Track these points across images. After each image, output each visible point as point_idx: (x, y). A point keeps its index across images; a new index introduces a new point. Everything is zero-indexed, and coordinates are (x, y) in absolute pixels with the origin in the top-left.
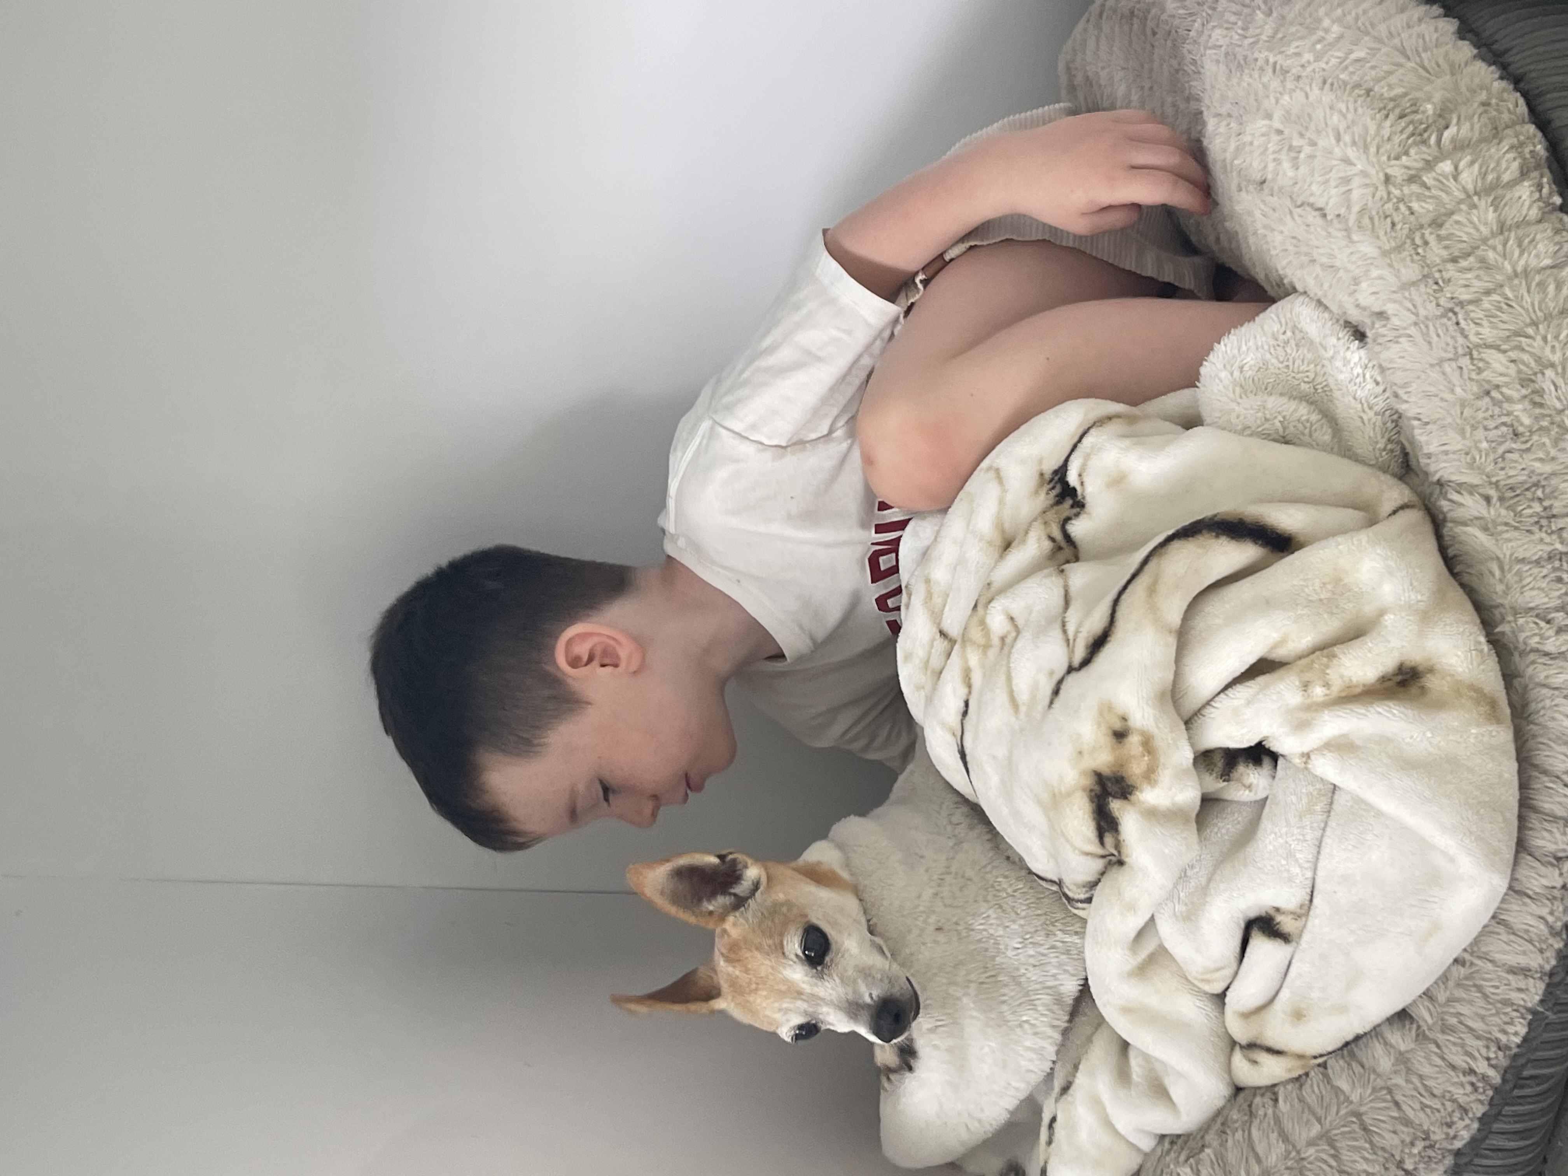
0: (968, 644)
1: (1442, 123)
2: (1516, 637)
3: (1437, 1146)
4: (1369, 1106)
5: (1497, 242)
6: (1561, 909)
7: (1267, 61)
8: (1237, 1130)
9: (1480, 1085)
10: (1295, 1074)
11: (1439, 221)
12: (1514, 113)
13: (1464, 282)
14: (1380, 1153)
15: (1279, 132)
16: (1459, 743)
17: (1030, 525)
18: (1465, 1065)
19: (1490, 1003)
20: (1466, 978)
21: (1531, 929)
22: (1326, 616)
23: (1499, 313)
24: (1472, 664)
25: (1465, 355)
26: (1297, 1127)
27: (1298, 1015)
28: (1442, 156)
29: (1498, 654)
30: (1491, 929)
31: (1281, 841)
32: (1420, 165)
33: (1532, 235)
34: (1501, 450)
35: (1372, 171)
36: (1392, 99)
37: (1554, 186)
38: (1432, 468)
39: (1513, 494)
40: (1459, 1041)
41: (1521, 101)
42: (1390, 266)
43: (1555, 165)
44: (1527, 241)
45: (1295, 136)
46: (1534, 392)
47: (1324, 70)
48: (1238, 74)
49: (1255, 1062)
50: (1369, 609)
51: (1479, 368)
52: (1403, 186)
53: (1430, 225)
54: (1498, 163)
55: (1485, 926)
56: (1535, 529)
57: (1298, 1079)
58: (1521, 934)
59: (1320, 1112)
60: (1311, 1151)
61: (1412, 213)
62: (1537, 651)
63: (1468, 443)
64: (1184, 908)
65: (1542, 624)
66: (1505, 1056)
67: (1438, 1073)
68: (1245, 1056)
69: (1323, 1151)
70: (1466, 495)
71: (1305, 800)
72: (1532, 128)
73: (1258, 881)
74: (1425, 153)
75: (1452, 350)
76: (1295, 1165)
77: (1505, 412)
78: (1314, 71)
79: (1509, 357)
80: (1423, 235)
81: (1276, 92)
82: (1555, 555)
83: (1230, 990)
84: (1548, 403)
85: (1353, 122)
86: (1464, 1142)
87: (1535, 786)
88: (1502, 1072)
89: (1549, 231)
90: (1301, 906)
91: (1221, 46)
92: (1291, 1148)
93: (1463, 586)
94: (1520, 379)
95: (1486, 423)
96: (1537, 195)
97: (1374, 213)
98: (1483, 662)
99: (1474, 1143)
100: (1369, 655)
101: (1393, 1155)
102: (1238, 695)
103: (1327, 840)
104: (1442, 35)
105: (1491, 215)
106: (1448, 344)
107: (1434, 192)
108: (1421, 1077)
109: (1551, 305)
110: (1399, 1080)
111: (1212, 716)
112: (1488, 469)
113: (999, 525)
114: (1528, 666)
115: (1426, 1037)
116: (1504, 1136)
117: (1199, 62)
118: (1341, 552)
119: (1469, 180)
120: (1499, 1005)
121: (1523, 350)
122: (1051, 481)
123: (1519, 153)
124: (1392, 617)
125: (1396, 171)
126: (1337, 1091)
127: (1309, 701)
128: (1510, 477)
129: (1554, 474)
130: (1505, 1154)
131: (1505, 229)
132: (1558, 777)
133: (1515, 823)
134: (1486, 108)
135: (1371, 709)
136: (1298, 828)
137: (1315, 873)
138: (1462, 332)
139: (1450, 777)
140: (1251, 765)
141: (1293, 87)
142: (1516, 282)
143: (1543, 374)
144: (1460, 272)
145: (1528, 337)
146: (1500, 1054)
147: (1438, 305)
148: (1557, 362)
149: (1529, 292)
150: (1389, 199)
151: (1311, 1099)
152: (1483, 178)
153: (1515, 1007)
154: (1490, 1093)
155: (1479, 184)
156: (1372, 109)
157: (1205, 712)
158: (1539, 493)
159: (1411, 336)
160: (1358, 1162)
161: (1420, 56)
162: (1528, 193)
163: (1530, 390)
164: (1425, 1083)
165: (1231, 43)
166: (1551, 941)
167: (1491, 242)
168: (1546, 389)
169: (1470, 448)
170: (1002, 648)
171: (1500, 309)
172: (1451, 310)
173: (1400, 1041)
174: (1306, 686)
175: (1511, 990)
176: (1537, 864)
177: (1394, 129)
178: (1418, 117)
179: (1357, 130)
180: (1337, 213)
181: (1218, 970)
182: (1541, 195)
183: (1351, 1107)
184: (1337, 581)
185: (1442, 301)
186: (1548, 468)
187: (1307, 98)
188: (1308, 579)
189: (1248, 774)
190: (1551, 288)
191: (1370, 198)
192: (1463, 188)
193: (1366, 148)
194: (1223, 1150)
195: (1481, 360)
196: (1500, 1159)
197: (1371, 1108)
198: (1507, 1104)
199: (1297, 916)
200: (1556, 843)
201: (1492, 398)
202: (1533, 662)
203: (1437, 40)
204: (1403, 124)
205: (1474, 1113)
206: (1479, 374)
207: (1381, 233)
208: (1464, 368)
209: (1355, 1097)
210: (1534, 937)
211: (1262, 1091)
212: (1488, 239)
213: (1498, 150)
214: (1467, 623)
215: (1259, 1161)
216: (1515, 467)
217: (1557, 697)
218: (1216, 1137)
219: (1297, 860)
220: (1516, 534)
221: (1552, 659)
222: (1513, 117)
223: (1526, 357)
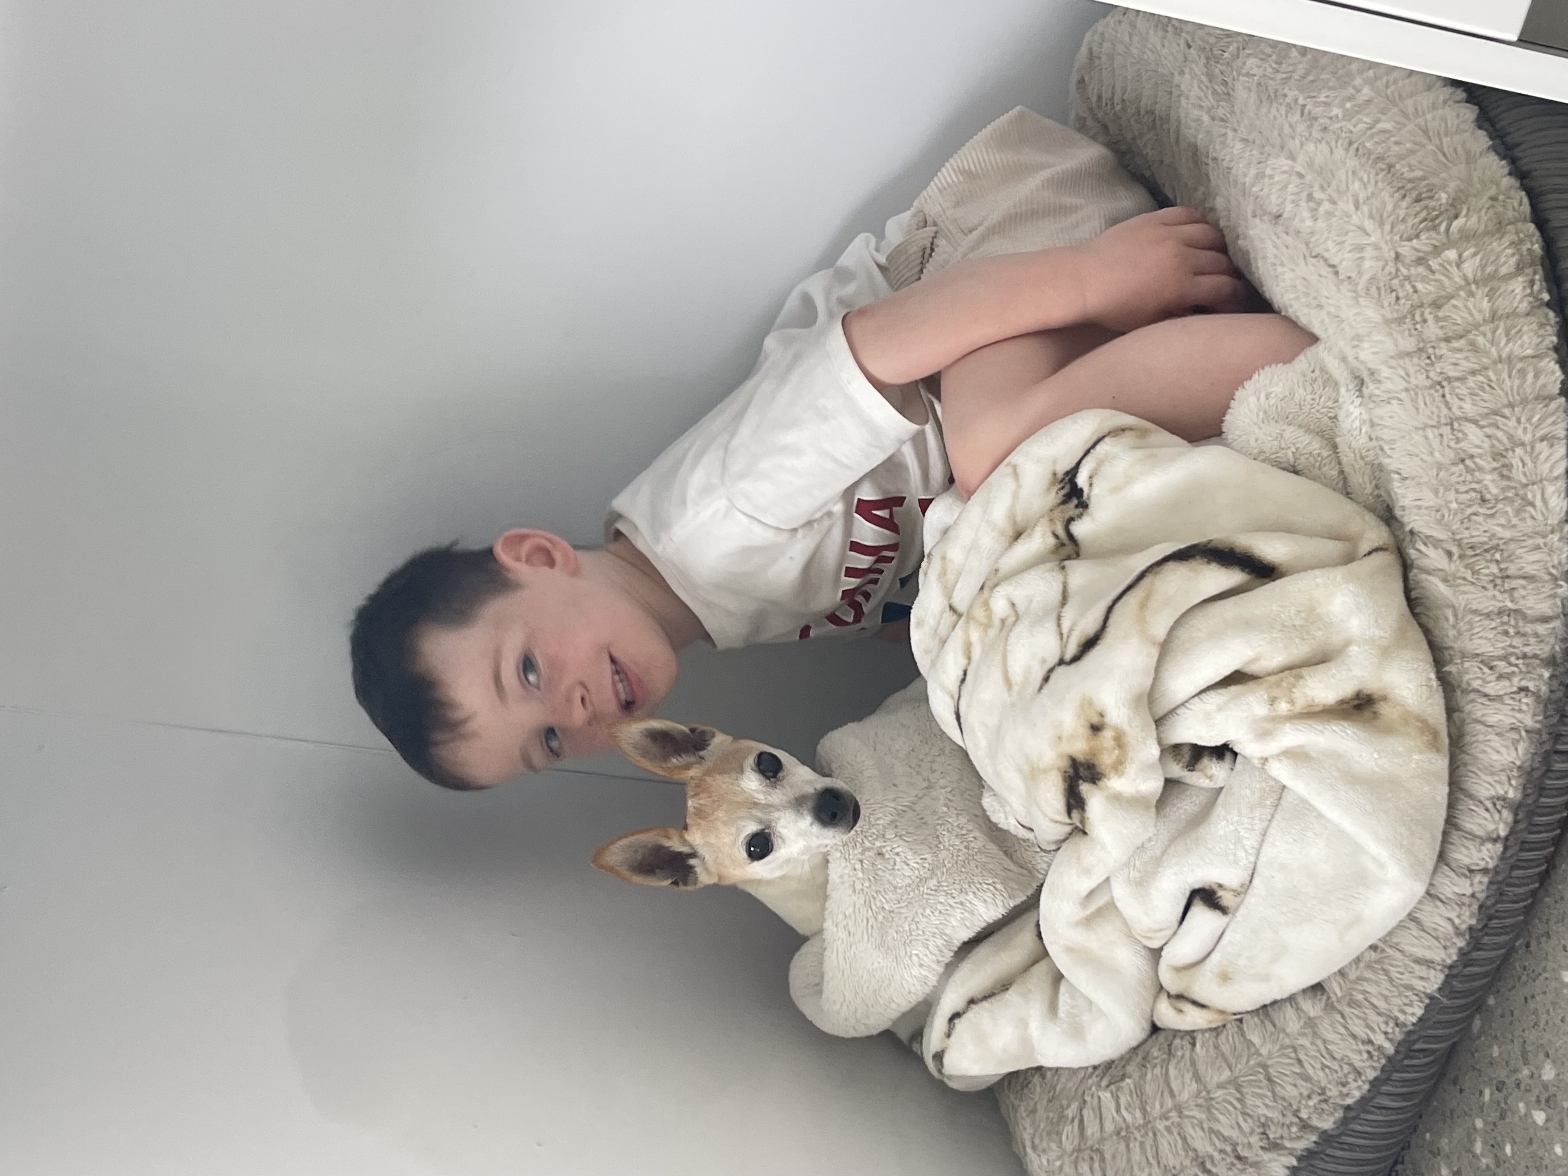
0: (971, 622)
1: (1453, 211)
2: (1461, 677)
3: (1331, 1101)
4: (1275, 1060)
5: (1486, 328)
6: (1468, 914)
7: (1296, 100)
8: (1155, 1066)
9: (1376, 1053)
10: (1214, 1025)
11: (1438, 302)
12: (1518, 211)
13: (1454, 361)
14: (1279, 1101)
15: (1301, 176)
16: (1401, 766)
17: (1038, 521)
18: (1365, 1036)
19: (1394, 986)
20: (1376, 962)
21: (1439, 928)
22: (1297, 641)
23: (1481, 393)
24: (1421, 697)
25: (1446, 424)
26: (1209, 1070)
27: (1225, 977)
28: (1450, 244)
29: (1444, 691)
30: (1404, 924)
31: (1232, 828)
32: (1428, 249)
33: (1519, 327)
34: (1469, 511)
35: (1385, 248)
36: (1410, 181)
37: (1544, 283)
38: (1406, 520)
39: (1473, 553)
40: (1362, 1015)
41: (1526, 200)
42: (1390, 334)
43: (1547, 262)
44: (1513, 332)
45: (1316, 187)
46: (1504, 466)
47: (1351, 132)
48: (1268, 105)
49: (1180, 1011)
50: (1336, 639)
51: (1458, 438)
52: (1410, 266)
53: (1430, 305)
54: (1498, 257)
55: (1401, 921)
56: (1490, 586)
57: (1216, 1029)
58: (1429, 931)
59: (1232, 1060)
60: (1220, 1093)
61: (1416, 292)
62: (1478, 691)
63: (1440, 501)
64: (1138, 875)
65: (1486, 670)
66: (1400, 1032)
67: (1341, 1040)
68: (1171, 1004)
69: (1231, 1094)
70: (1431, 548)
71: (1257, 795)
72: (1532, 227)
73: (1207, 860)
74: (1434, 239)
75: (1437, 420)
76: (1204, 1104)
77: (1475, 480)
78: (1341, 128)
79: (1485, 433)
80: (1422, 314)
81: (1301, 136)
82: (1505, 611)
83: (1167, 945)
84: (1516, 477)
85: (1373, 194)
86: (1355, 1100)
87: (1460, 807)
88: (1396, 1045)
89: (1534, 325)
90: (1242, 886)
91: (1254, 75)
92: (1202, 1088)
93: (1421, 625)
94: (1492, 452)
95: (1458, 486)
96: (1528, 291)
97: (1382, 285)
98: (1431, 697)
99: (1363, 1101)
100: (1332, 680)
101: (1291, 1105)
102: (1211, 700)
103: (1271, 831)
104: (1463, 122)
105: (1485, 305)
106: (1433, 413)
107: (1438, 276)
108: (1325, 1041)
109: (1529, 391)
110: (1304, 1041)
111: (1186, 716)
112: (1454, 527)
113: (1012, 517)
114: (1468, 703)
115: (1333, 1008)
116: (1392, 1097)
117: (1230, 84)
118: (1317, 585)
119: (1470, 270)
120: (1402, 989)
121: (1498, 428)
122: (1062, 481)
123: (1518, 250)
124: (1356, 649)
125: (1405, 250)
126: (1250, 1044)
127: (1274, 714)
128: (1473, 537)
129: (1512, 540)
130: (1389, 1112)
131: (1496, 318)
132: (1481, 802)
133: (1440, 838)
134: (1494, 203)
135: (1327, 727)
136: (1248, 818)
137: (1257, 858)
138: (1447, 404)
139: (1389, 795)
140: (1214, 760)
141: (1319, 137)
142: (1500, 366)
143: (1514, 451)
144: (1450, 351)
145: (1504, 417)
146: (1397, 1029)
147: (1428, 377)
148: (1527, 442)
149: (1510, 377)
150: (1397, 276)
151: (1225, 1048)
152: (1483, 270)
153: (1415, 992)
154: (1383, 1061)
155: (1479, 274)
156: (1392, 187)
157: (1179, 711)
158: (1498, 556)
159: (1401, 400)
160: (1259, 1107)
161: (1440, 139)
162: (1521, 288)
163: (1500, 464)
164: (1329, 1047)
165: (1265, 76)
166: (1455, 940)
167: (1482, 329)
168: (1515, 466)
169: (1441, 506)
170: (1001, 630)
171: (1482, 389)
172: (1439, 383)
173: (1311, 1007)
174: (1273, 701)
175: (1414, 977)
176: (1452, 874)
177: (1409, 211)
178: (1432, 203)
179: (1376, 203)
180: (1348, 274)
181: (1161, 930)
182: (1532, 291)
183: (1260, 1059)
184: (1311, 610)
185: (1432, 374)
186: (1508, 534)
187: (1332, 153)
188: (1286, 606)
189: (1211, 768)
190: (1530, 377)
191: (1380, 271)
192: (1464, 275)
193: (1381, 224)
194: (1142, 1082)
195: (1460, 431)
196: (1382, 1115)
197: (1277, 1062)
198: (1397, 1071)
199: (1237, 893)
200: (1471, 858)
201: (1466, 467)
202: (1472, 701)
203: (1458, 125)
204: (1418, 209)
205: (1366, 1077)
206: (1457, 443)
207: (1386, 304)
208: (1445, 437)
209: (1264, 1051)
210: (1441, 935)
211: (1182, 1034)
212: (1480, 325)
213: (1500, 245)
214: (1421, 660)
215: (1172, 1095)
216: (1478, 529)
217: (1491, 733)
218: (1137, 1069)
219: (1243, 846)
220: (1471, 588)
221: (1490, 700)
222: (1516, 214)
223: (1500, 434)
